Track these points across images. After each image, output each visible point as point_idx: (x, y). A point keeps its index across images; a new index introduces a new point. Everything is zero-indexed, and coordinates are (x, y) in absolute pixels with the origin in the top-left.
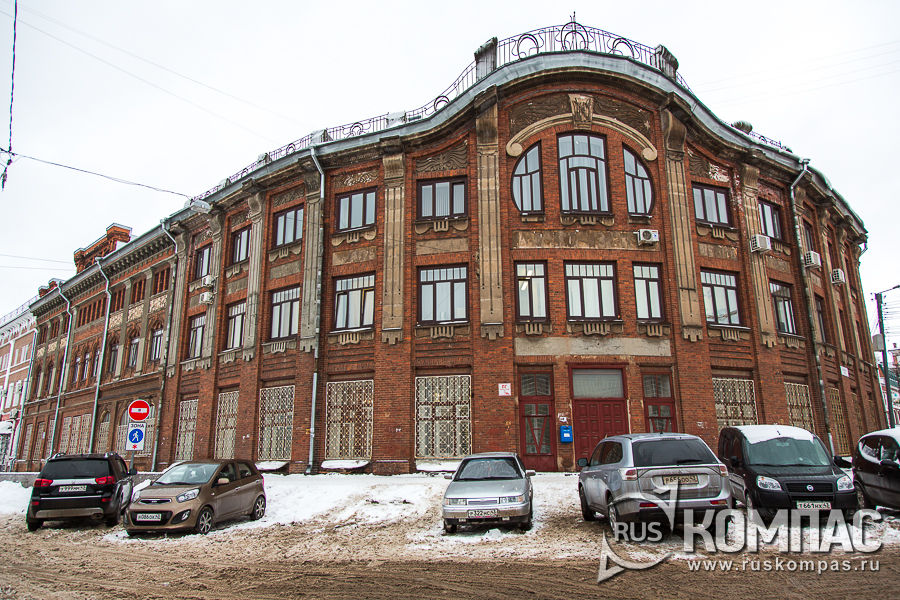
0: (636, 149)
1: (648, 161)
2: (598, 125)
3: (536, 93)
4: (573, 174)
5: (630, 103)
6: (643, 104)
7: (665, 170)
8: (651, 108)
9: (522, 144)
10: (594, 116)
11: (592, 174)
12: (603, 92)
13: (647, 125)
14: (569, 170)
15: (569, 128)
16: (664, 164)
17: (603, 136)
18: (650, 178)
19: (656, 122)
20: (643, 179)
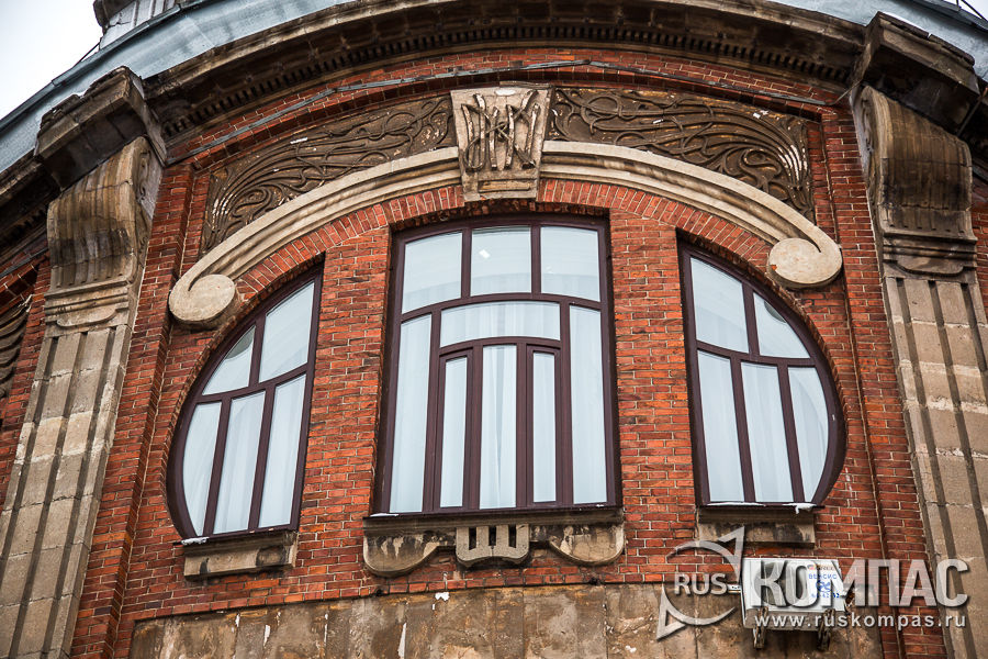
0: (742, 250)
1: (803, 290)
2: (568, 179)
3: (321, 100)
4: (456, 371)
5: (715, 93)
6: (773, 91)
7: (881, 316)
8: (810, 100)
9: (242, 278)
10: (551, 146)
11: (544, 365)
12: (597, 66)
13: (794, 160)
14: (440, 356)
15: (446, 202)
16: (877, 292)
17: (596, 218)
18: (820, 359)
19: (834, 144)
20: (783, 365)
